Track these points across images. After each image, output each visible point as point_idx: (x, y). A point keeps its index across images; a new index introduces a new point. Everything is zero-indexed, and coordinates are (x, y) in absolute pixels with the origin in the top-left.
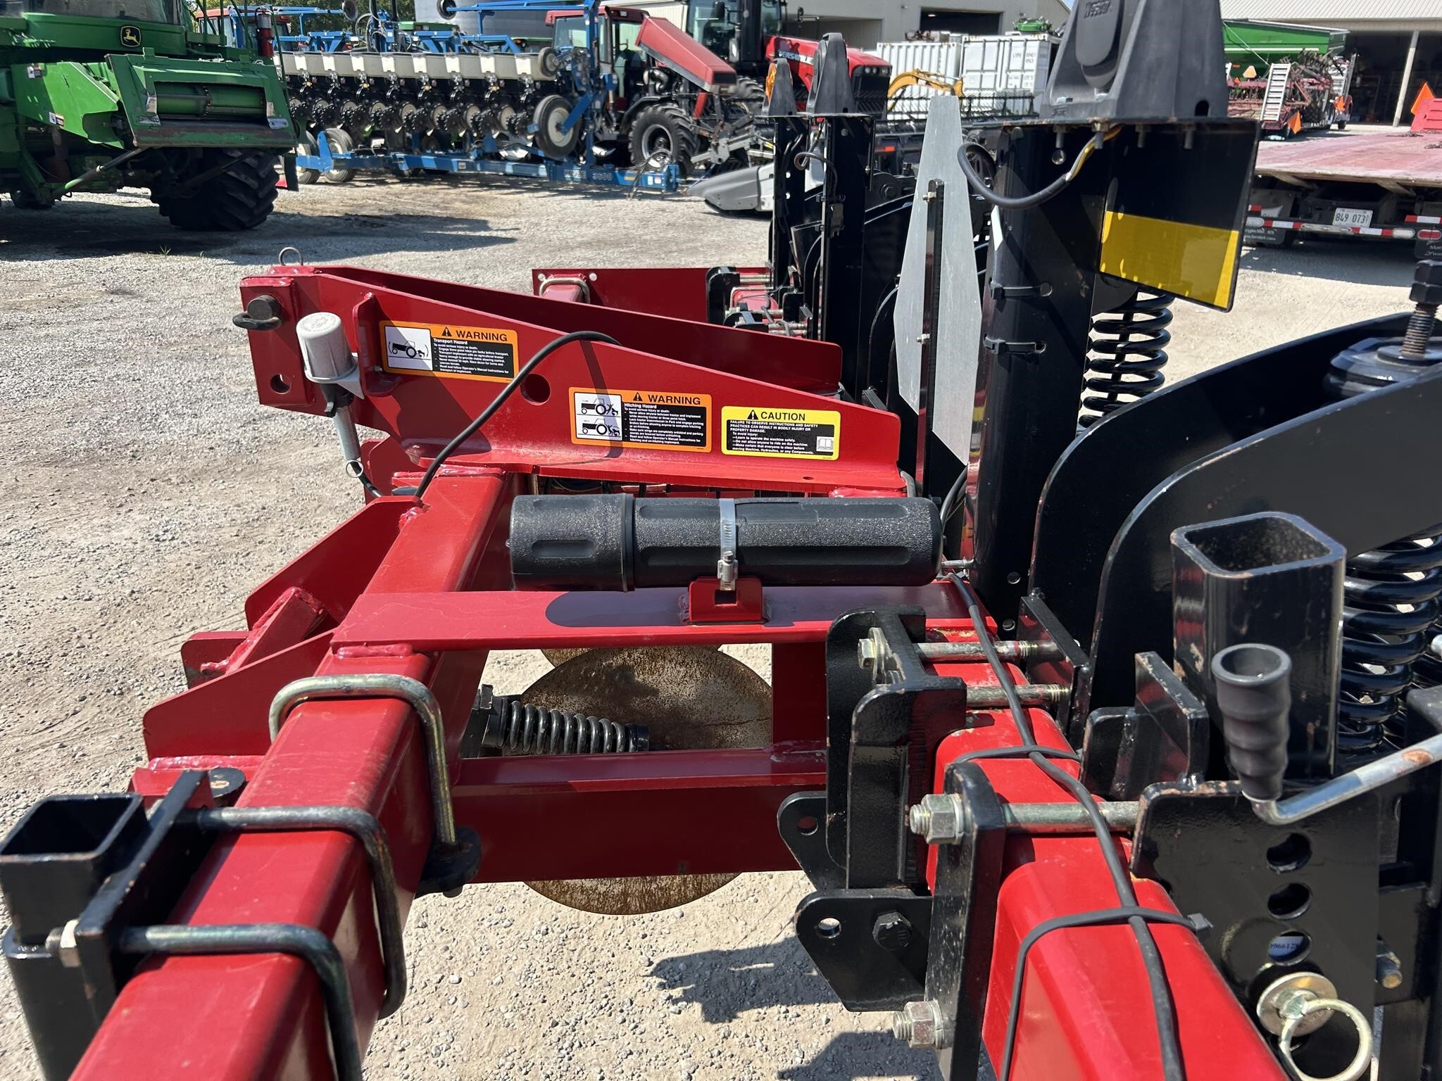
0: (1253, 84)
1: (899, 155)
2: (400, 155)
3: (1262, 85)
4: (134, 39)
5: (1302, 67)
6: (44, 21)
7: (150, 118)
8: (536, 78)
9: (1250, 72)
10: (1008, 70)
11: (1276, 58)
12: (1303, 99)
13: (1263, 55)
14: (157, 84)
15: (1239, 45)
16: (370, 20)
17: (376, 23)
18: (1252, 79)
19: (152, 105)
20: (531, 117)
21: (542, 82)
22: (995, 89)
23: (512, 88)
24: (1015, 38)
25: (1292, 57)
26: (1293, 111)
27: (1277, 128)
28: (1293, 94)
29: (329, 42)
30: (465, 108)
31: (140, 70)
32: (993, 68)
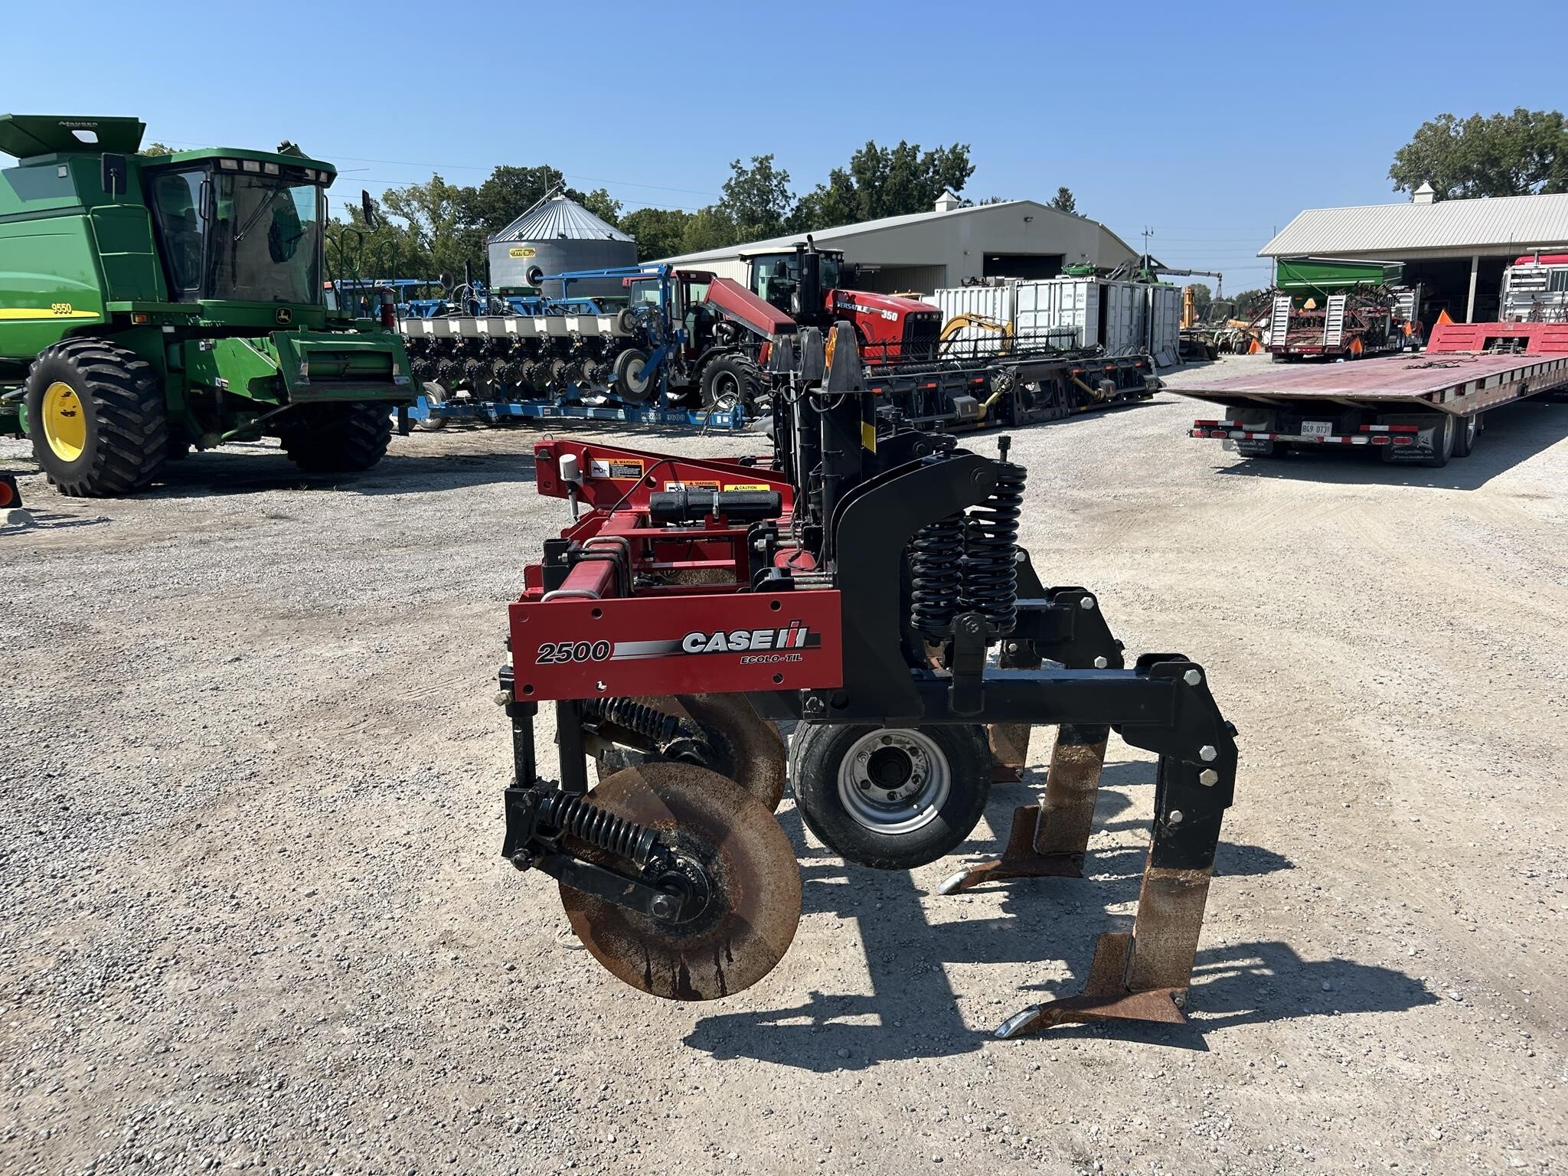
0: (1314, 314)
1: (941, 390)
2: (489, 404)
3: (1321, 314)
4: (286, 317)
5: (1358, 298)
6: (216, 305)
7: (302, 380)
8: (615, 334)
9: (1310, 303)
10: (1061, 309)
11: (1333, 291)
12: (1362, 326)
13: (1323, 288)
14: (309, 353)
15: (1300, 280)
16: (466, 289)
17: (471, 292)
18: (1312, 310)
19: (305, 368)
20: (611, 368)
21: (621, 338)
22: (1049, 326)
23: (593, 344)
24: (1064, 281)
25: (1347, 289)
26: (1354, 337)
27: (1339, 352)
28: (1349, 323)
29: (427, 309)
30: (551, 362)
31: (297, 342)
32: (1046, 308)
